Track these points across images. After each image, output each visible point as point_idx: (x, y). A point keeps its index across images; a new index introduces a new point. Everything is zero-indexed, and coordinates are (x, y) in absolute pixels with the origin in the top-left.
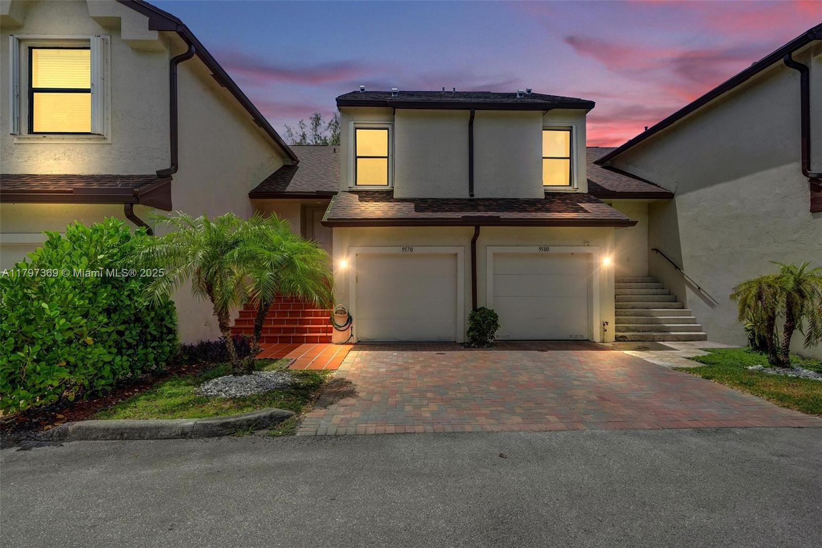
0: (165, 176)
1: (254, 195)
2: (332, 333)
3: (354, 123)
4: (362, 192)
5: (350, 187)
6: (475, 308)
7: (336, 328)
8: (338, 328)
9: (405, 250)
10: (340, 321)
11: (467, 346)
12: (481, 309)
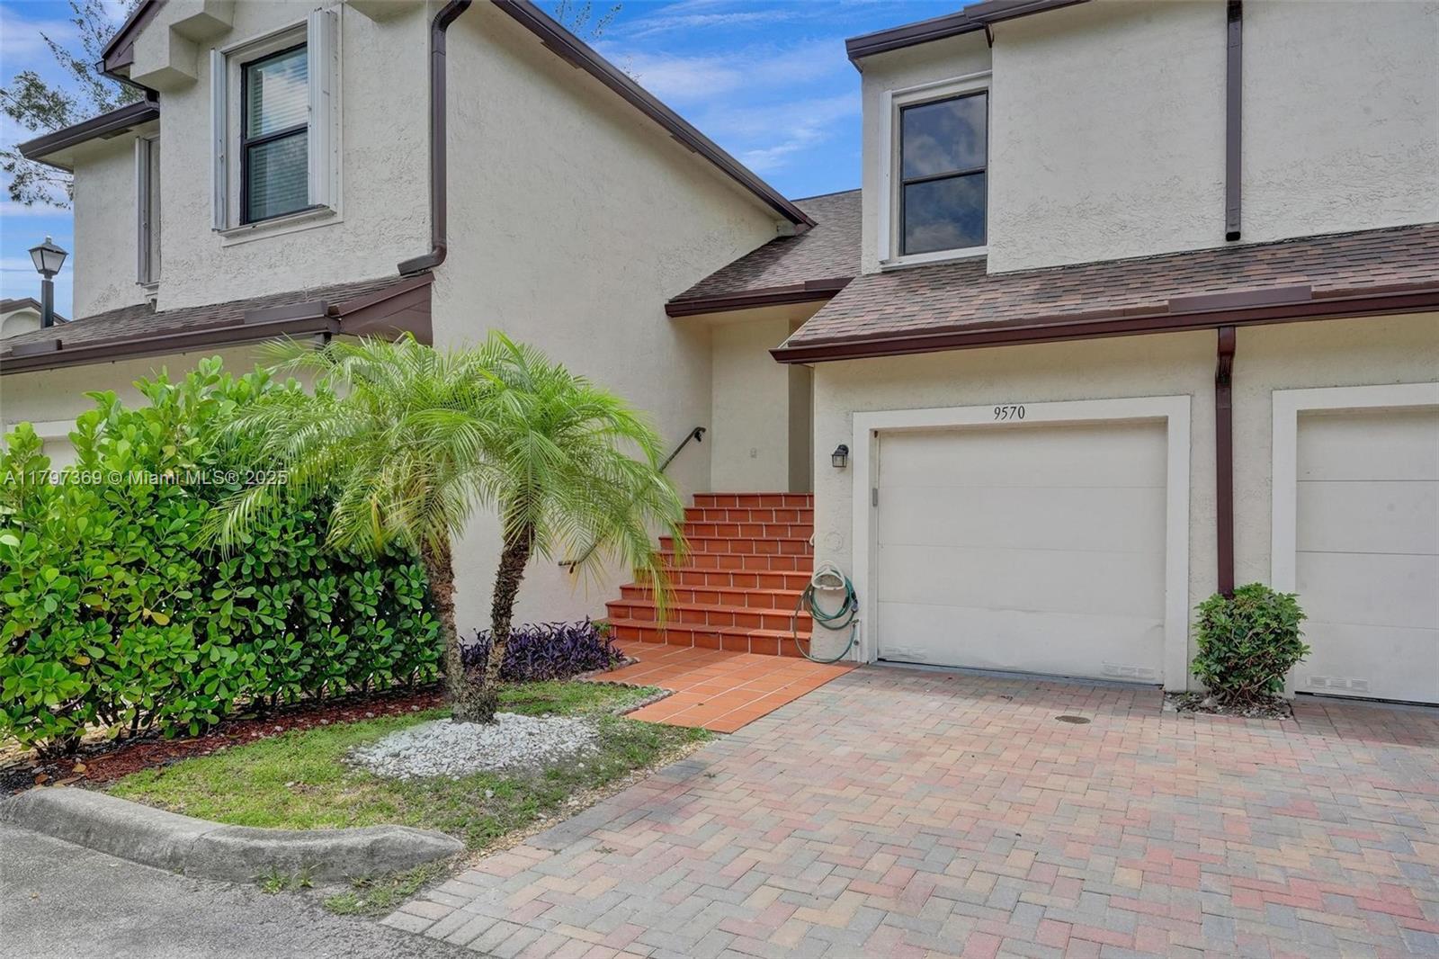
0: (418, 275)
1: (677, 308)
2: (811, 631)
3: (894, 96)
4: (913, 269)
5: (882, 263)
6: (1226, 586)
7: (819, 621)
8: (825, 621)
9: (1002, 414)
10: (829, 605)
11: (1188, 703)
12: (1246, 590)
